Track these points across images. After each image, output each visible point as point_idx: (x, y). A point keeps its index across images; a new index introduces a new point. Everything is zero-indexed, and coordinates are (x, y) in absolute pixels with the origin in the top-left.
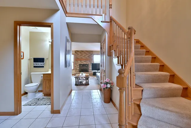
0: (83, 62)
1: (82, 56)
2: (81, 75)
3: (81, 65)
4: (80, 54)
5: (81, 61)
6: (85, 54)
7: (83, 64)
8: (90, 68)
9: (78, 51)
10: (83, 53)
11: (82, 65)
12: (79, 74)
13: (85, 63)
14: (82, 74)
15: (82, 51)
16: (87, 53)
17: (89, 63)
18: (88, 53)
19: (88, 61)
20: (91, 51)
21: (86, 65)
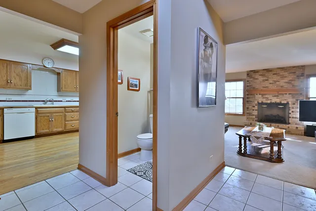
0: (270, 97)
1: (266, 84)
2: (256, 129)
3: (262, 103)
4: (261, 79)
5: (263, 95)
6: (275, 78)
7: (269, 102)
8: (295, 113)
9: (255, 72)
10: (270, 75)
11: (266, 104)
12: (254, 126)
13: (275, 100)
14: (261, 128)
15: (268, 70)
16: (282, 73)
17: (291, 100)
18: (286, 74)
19: (288, 95)
20: (298, 67)
21: (280, 104)
